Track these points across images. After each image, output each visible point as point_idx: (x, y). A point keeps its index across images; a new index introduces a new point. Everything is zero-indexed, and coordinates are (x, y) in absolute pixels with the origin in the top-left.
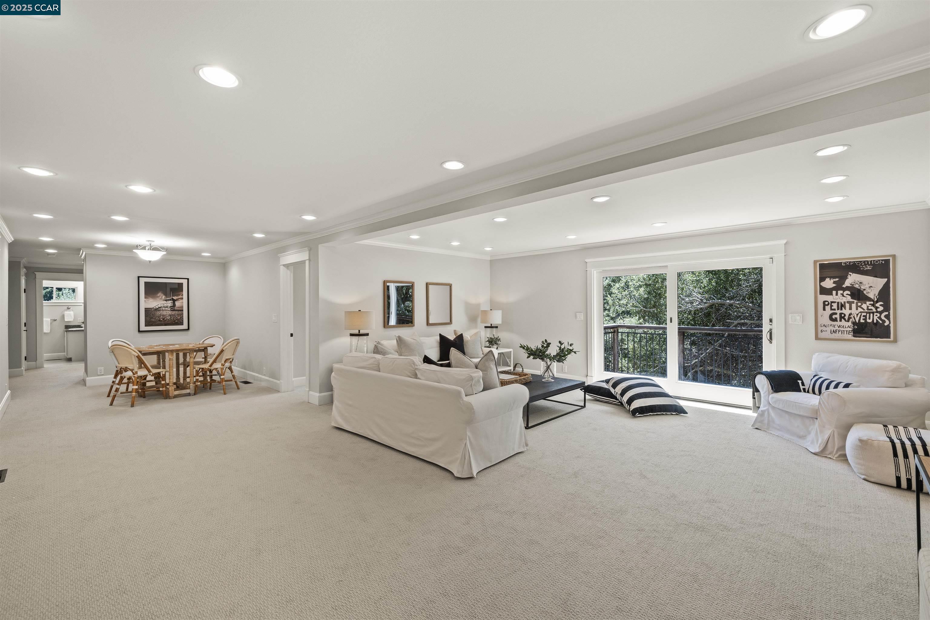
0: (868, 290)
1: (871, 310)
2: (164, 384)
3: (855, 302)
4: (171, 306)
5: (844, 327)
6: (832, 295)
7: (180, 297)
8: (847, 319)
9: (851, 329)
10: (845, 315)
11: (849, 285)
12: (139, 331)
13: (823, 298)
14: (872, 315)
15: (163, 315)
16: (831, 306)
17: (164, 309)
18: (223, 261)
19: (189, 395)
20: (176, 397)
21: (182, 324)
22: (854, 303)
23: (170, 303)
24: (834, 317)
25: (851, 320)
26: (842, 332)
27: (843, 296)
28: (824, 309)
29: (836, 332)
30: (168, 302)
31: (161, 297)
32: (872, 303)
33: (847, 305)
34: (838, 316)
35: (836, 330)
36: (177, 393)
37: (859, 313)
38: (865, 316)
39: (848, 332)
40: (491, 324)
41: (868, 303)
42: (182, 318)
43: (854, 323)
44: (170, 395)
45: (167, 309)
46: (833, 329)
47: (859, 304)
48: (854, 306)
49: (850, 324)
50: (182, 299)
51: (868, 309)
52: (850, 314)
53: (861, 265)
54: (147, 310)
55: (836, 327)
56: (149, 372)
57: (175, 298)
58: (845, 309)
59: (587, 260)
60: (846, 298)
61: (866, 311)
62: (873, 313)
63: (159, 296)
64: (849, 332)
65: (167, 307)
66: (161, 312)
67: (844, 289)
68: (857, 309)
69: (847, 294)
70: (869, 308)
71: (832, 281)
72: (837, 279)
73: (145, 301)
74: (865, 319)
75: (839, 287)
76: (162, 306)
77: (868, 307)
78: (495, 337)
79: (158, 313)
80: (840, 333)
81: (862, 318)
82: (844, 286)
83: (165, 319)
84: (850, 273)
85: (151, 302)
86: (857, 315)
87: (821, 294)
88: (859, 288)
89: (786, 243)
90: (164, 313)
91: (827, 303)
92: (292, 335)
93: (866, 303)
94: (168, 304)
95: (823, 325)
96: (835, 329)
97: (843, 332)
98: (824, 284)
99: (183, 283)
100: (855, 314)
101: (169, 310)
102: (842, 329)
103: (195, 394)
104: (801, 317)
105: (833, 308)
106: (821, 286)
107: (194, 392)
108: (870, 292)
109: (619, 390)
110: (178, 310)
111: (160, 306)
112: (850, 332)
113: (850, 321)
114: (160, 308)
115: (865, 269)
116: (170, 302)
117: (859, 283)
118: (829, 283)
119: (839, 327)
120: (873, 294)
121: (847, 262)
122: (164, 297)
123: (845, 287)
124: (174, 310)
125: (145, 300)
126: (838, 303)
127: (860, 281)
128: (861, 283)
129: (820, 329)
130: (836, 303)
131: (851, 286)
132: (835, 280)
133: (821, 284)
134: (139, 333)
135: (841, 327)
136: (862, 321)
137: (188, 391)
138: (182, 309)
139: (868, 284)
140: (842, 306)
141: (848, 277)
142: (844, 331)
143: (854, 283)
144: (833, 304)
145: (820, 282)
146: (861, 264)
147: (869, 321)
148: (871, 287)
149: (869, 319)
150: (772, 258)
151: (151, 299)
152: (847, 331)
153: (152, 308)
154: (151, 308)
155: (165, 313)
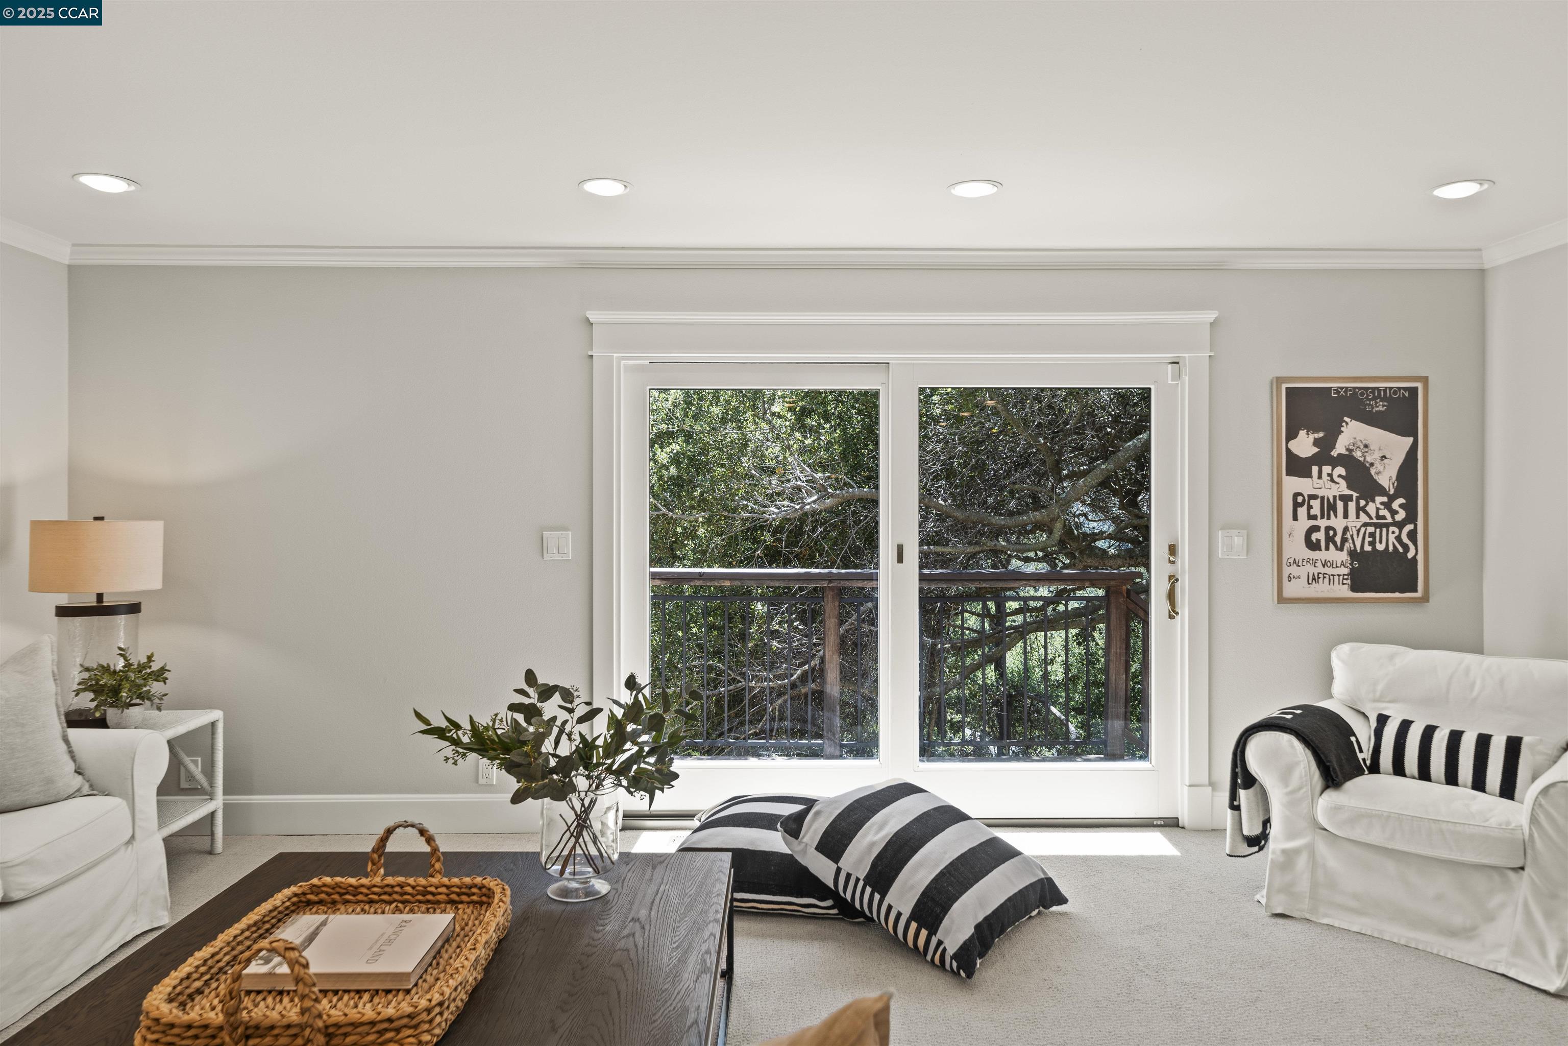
0: (1378, 466)
1: (1384, 517)
3: (1354, 498)
5: (1334, 566)
6: (1311, 477)
8: (1339, 544)
9: (1346, 571)
10: (1335, 534)
11: (1344, 452)
13: (1293, 484)
14: (1384, 530)
16: (1310, 507)
22: (1352, 500)
24: (1314, 536)
25: (1347, 545)
26: (1330, 579)
27: (1332, 481)
28: (1295, 518)
29: (1319, 578)
32: (1385, 499)
33: (1340, 505)
34: (1320, 536)
35: (1319, 573)
37: (1361, 527)
38: (1372, 535)
39: (1341, 577)
40: (100, 597)
41: (1379, 499)
43: (1353, 554)
46: (1312, 570)
47: (1362, 503)
48: (1352, 506)
49: (1343, 556)
51: (1378, 517)
52: (1346, 529)
53: (1367, 398)
55: (1319, 564)
58: (1336, 516)
59: (593, 316)
60: (1338, 486)
61: (1375, 521)
62: (1387, 526)
64: (1344, 579)
67: (1335, 462)
68: (1358, 517)
69: (1340, 476)
70: (1381, 513)
71: (1312, 437)
72: (1321, 435)
74: (1372, 544)
75: (1323, 457)
77: (1378, 509)
78: (134, 660)
80: (1327, 580)
81: (1368, 539)
82: (1334, 453)
84: (1346, 419)
86: (1358, 531)
87: (1289, 473)
88: (1362, 459)
89: (1216, 320)
91: (1300, 499)
93: (1374, 501)
95: (1291, 561)
96: (1316, 571)
97: (1332, 577)
98: (1294, 446)
100: (1354, 529)
102: (1330, 571)
104: (1245, 537)
105: (1313, 512)
106: (1288, 451)
108: (1382, 470)
109: (860, 861)
112: (1346, 577)
113: (1345, 548)
115: (1374, 411)
117: (1362, 447)
118: (1304, 445)
119: (1324, 566)
120: (1386, 476)
121: (1342, 388)
123: (1335, 456)
126: (1323, 498)
127: (1364, 442)
128: (1366, 446)
129: (1287, 571)
130: (1319, 500)
131: (1347, 453)
132: (1317, 435)
133: (1290, 446)
135: (1329, 565)
136: (1368, 548)
139: (1380, 449)
140: (1329, 508)
141: (1342, 429)
142: (1333, 575)
143: (1354, 446)
144: (1312, 502)
145: (1288, 440)
146: (1367, 395)
147: (1380, 547)
148: (1384, 457)
149: (1381, 542)
150: (1178, 363)
152: (1339, 575)
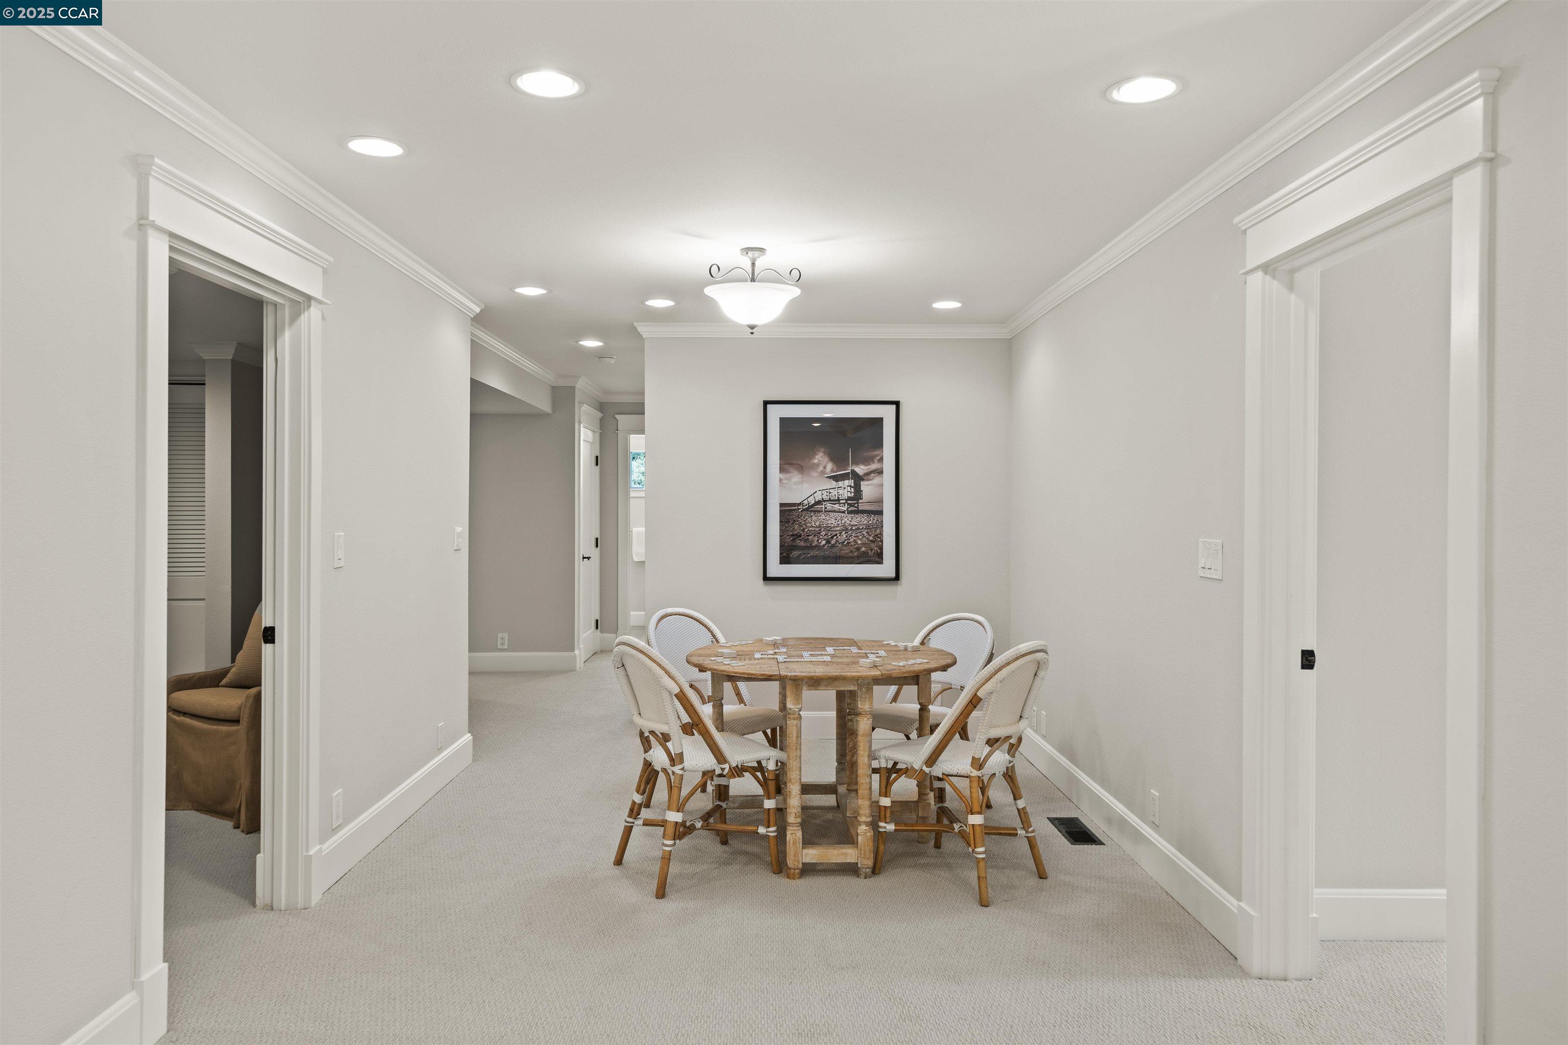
2: (771, 812)
4: (849, 498)
7: (873, 466)
12: (766, 578)
15: (828, 529)
17: (829, 506)
18: (1002, 333)
19: (851, 870)
20: (808, 870)
21: (878, 558)
23: (845, 489)
30: (840, 484)
31: (821, 468)
36: (812, 855)
42: (878, 538)
44: (790, 862)
45: (837, 507)
50: (880, 472)
54: (788, 512)
56: (719, 762)
57: (860, 470)
63: (818, 465)
65: (839, 500)
66: (823, 517)
73: (781, 480)
76: (825, 497)
79: (814, 521)
83: (833, 542)
85: (795, 484)
90: (831, 520)
92: (1308, 660)
94: (841, 492)
99: (881, 419)
101: (844, 512)
103: (875, 870)
107: (870, 863)
110: (869, 512)
111: (818, 497)
114: (819, 503)
116: (847, 483)
122: (830, 466)
124: (858, 512)
125: (782, 476)
134: (765, 584)
137: (847, 854)
138: (879, 509)
151: (796, 473)
153: (799, 504)
154: (794, 505)
155: (833, 521)
